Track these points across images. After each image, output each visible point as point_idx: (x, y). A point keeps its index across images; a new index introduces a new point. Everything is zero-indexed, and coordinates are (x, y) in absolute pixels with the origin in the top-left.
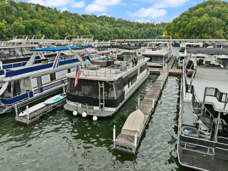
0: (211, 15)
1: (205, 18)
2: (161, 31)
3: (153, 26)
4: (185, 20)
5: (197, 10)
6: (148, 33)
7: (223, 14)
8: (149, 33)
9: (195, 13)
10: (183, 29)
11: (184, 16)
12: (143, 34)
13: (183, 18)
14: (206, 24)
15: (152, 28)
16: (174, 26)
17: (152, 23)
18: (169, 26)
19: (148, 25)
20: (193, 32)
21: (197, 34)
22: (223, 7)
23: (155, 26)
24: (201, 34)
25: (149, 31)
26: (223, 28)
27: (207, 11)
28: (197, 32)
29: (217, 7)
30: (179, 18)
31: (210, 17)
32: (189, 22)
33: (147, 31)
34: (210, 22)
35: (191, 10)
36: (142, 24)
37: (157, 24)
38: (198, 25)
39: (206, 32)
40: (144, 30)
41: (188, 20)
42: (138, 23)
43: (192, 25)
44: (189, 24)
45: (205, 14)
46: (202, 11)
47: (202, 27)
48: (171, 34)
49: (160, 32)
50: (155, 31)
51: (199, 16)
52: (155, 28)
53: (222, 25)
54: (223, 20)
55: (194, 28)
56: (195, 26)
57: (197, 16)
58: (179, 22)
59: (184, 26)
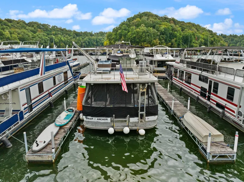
0: (147, 26)
1: (143, 28)
2: (100, 40)
3: (91, 35)
4: (125, 30)
5: (134, 20)
6: (87, 42)
7: (157, 25)
8: (89, 42)
9: (133, 23)
10: (124, 38)
11: (124, 26)
12: (82, 43)
13: (123, 28)
14: (144, 34)
15: (90, 37)
16: (115, 35)
17: (90, 32)
18: (110, 36)
19: (86, 34)
20: (133, 41)
21: (138, 43)
22: (156, 19)
23: (93, 35)
24: (141, 43)
25: (88, 40)
26: (158, 37)
27: (143, 22)
28: (137, 41)
29: (151, 19)
30: (119, 27)
31: (146, 27)
32: (128, 32)
33: (86, 40)
34: (147, 32)
35: (129, 20)
36: (79, 32)
37: (95, 33)
38: (137, 34)
39: (145, 41)
40: (83, 39)
41: (128, 30)
42: (75, 31)
43: (132, 34)
44: (130, 33)
45: (142, 25)
46: (139, 21)
47: (141, 37)
48: (113, 43)
49: (99, 42)
50: (94, 40)
51: (138, 26)
52: (93, 37)
53: (158, 35)
54: (157, 30)
55: (134, 37)
56: (135, 36)
57: (136, 26)
58: (119, 31)
59: (125, 35)
